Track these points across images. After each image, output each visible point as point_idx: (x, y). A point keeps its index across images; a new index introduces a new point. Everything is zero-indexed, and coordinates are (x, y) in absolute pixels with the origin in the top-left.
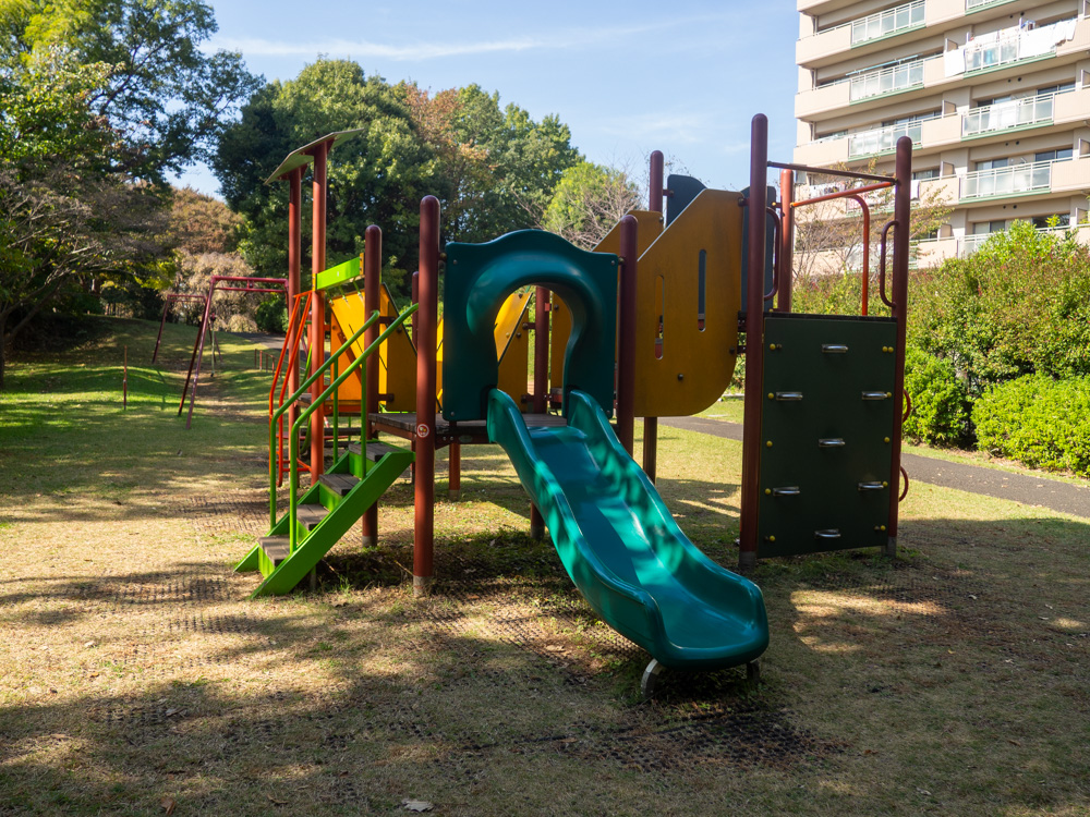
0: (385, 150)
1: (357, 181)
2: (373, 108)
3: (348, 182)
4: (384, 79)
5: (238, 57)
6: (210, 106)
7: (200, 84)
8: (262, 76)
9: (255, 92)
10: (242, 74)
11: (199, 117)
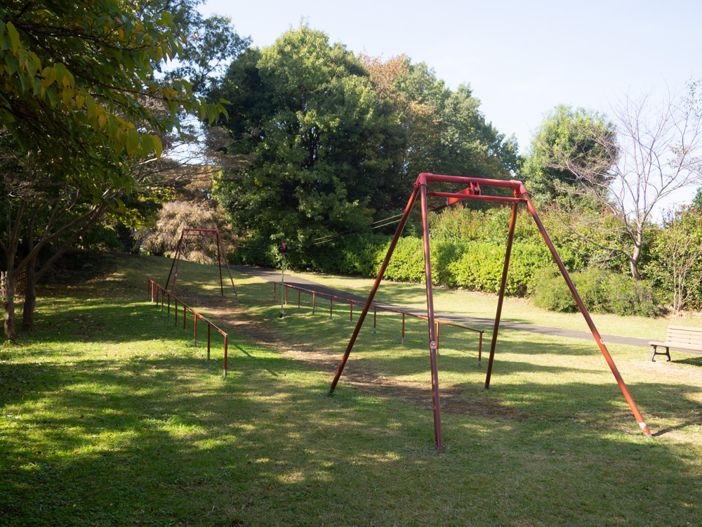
0: (362, 100)
1: (337, 128)
2: (342, 68)
3: (329, 129)
4: (345, 46)
5: (227, 21)
6: (204, 64)
7: (194, 45)
8: (249, 38)
9: (243, 51)
10: (232, 36)
11: (192, 75)
